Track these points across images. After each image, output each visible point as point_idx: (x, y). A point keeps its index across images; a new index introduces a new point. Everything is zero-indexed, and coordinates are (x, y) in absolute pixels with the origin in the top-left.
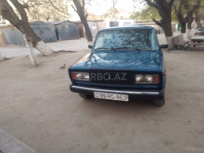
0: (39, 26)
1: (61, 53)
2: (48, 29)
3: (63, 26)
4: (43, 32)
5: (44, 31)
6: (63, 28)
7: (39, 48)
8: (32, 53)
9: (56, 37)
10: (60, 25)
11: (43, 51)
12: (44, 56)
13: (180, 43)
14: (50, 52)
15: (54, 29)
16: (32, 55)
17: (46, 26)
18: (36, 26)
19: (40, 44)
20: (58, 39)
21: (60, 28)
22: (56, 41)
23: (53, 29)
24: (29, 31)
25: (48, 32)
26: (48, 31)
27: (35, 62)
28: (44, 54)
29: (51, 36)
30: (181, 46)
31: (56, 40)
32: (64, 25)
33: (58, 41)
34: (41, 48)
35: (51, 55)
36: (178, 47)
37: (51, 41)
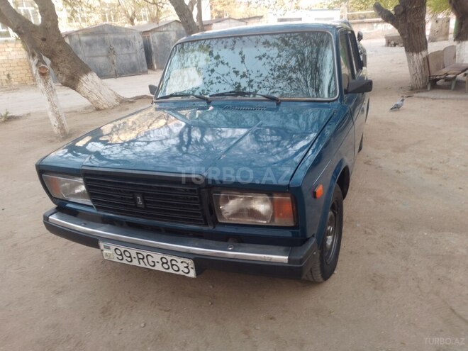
0: (106, 37)
1: (138, 101)
2: (127, 43)
3: (163, 35)
4: (114, 52)
5: (117, 49)
6: (164, 39)
7: (86, 91)
8: (53, 106)
9: (145, 63)
10: (158, 33)
11: (95, 98)
12: (98, 109)
13: (445, 71)
14: (113, 101)
15: (142, 43)
16: (53, 111)
17: (121, 37)
18: (97, 38)
19: (88, 80)
20: (150, 66)
21: (156, 40)
22: (145, 72)
23: (139, 44)
24: (61, 51)
25: (125, 51)
26: (128, 47)
27: (62, 127)
28: (97, 106)
29: (134, 59)
30: (447, 80)
31: (146, 68)
32: (167, 33)
33: (150, 71)
34: (90, 91)
35: (115, 107)
36: (438, 83)
37: (131, 72)
